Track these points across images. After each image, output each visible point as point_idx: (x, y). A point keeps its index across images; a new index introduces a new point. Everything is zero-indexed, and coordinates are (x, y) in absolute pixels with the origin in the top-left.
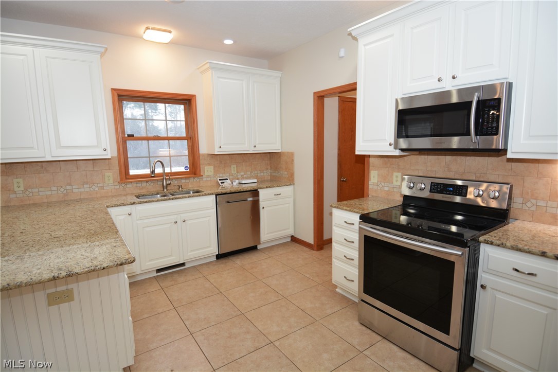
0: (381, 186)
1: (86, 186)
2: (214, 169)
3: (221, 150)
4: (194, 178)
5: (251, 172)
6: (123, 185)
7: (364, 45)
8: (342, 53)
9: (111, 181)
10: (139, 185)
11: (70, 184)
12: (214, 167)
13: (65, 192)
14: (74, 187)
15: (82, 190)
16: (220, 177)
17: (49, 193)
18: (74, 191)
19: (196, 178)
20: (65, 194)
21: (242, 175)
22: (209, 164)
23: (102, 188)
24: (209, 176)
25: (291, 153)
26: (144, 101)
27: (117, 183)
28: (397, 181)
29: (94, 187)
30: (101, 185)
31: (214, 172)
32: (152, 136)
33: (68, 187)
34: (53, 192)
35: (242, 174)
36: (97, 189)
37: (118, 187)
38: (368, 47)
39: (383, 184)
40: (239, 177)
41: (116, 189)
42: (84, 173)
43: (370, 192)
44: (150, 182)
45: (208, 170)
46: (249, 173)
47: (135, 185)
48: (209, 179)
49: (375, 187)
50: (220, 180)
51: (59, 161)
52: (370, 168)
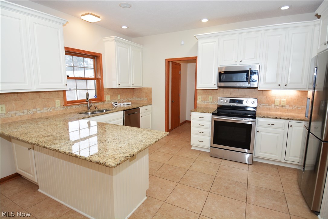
0: (203, 102)
1: (45, 108)
2: (110, 97)
3: (120, 86)
4: (101, 102)
5: (126, 99)
6: (66, 107)
7: (202, 43)
8: (183, 43)
9: (59, 105)
10: (74, 107)
11: (35, 108)
12: (110, 96)
13: (32, 113)
14: (38, 109)
15: (42, 111)
16: (113, 102)
17: (22, 114)
18: (38, 112)
19: (102, 103)
20: (32, 114)
21: (122, 101)
22: (108, 94)
23: (54, 109)
24: (108, 101)
25: (150, 88)
26: (73, 55)
27: (63, 106)
28: (210, 100)
29: (49, 109)
30: (53, 108)
31: (111, 99)
32: (78, 77)
33: (34, 110)
34: (25, 114)
35: (123, 99)
36: (51, 110)
37: (63, 109)
38: (203, 44)
39: (204, 101)
40: (121, 101)
41: (62, 110)
42: (43, 100)
43: (197, 105)
44: (80, 105)
45: (107, 98)
46: (125, 99)
47: (72, 107)
48: (108, 103)
49: (200, 103)
50: (114, 103)
51: (28, 92)
52: (198, 95)
